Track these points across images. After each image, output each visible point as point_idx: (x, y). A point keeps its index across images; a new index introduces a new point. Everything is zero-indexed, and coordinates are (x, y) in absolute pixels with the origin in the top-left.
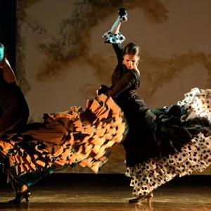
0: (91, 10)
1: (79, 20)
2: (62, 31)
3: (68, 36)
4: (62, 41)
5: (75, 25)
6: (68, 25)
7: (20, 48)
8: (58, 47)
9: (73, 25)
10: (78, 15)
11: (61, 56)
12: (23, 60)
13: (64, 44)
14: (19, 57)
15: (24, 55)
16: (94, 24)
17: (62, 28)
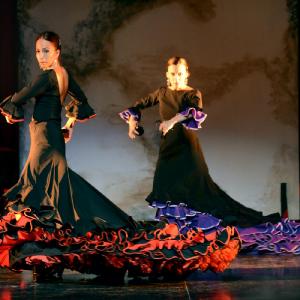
0: (113, 8)
1: (99, 22)
2: (76, 37)
3: (84, 43)
4: (78, 50)
5: (94, 28)
6: (85, 29)
7: (24, 61)
8: (72, 57)
9: (91, 28)
10: (97, 15)
11: (77, 69)
12: (28, 76)
13: (80, 54)
14: (23, 73)
15: (28, 69)
16: (118, 25)
17: (77, 33)
